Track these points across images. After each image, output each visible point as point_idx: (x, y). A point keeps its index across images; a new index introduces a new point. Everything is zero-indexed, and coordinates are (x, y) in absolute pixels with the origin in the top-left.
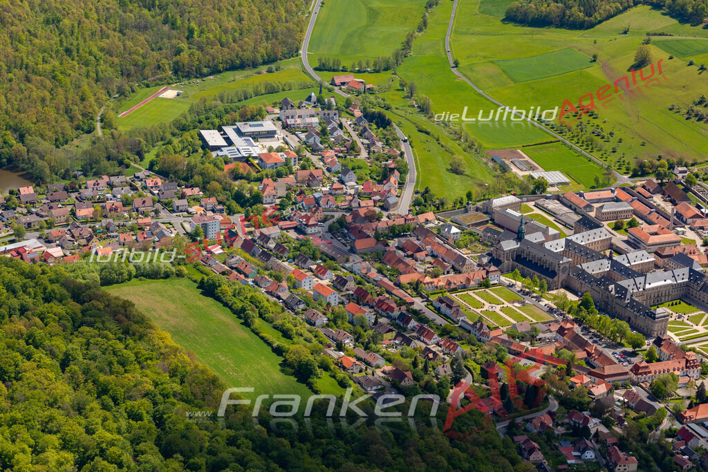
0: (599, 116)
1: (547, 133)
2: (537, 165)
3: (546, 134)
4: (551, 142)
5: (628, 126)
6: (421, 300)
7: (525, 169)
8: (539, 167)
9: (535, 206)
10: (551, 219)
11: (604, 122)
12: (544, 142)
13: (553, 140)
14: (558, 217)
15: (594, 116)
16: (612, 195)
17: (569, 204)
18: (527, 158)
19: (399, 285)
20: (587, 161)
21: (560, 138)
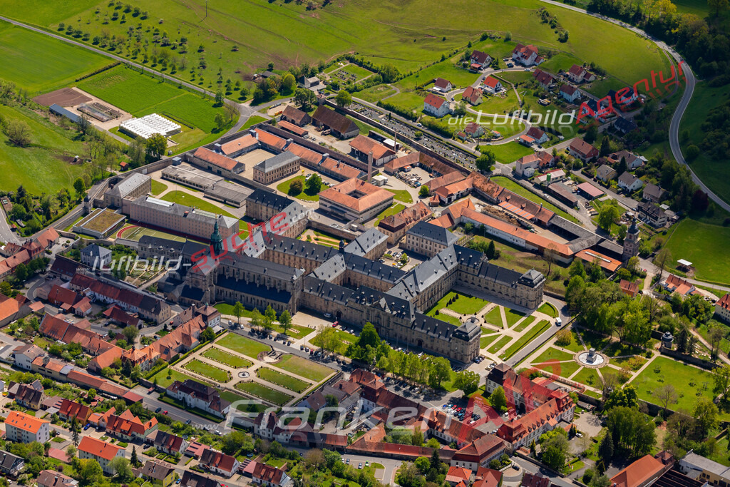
0: (149, 14)
1: (94, 53)
2: (117, 109)
3: (94, 55)
4: (111, 67)
5: (196, 23)
6: (146, 390)
7: (105, 119)
8: (121, 111)
9: (162, 178)
10: (199, 195)
11: (160, 23)
12: (101, 68)
13: (111, 63)
14: (209, 191)
15: (141, 15)
16: (255, 141)
17: (206, 165)
18: (95, 100)
19: (98, 372)
20: (176, 88)
21: (118, 59)
